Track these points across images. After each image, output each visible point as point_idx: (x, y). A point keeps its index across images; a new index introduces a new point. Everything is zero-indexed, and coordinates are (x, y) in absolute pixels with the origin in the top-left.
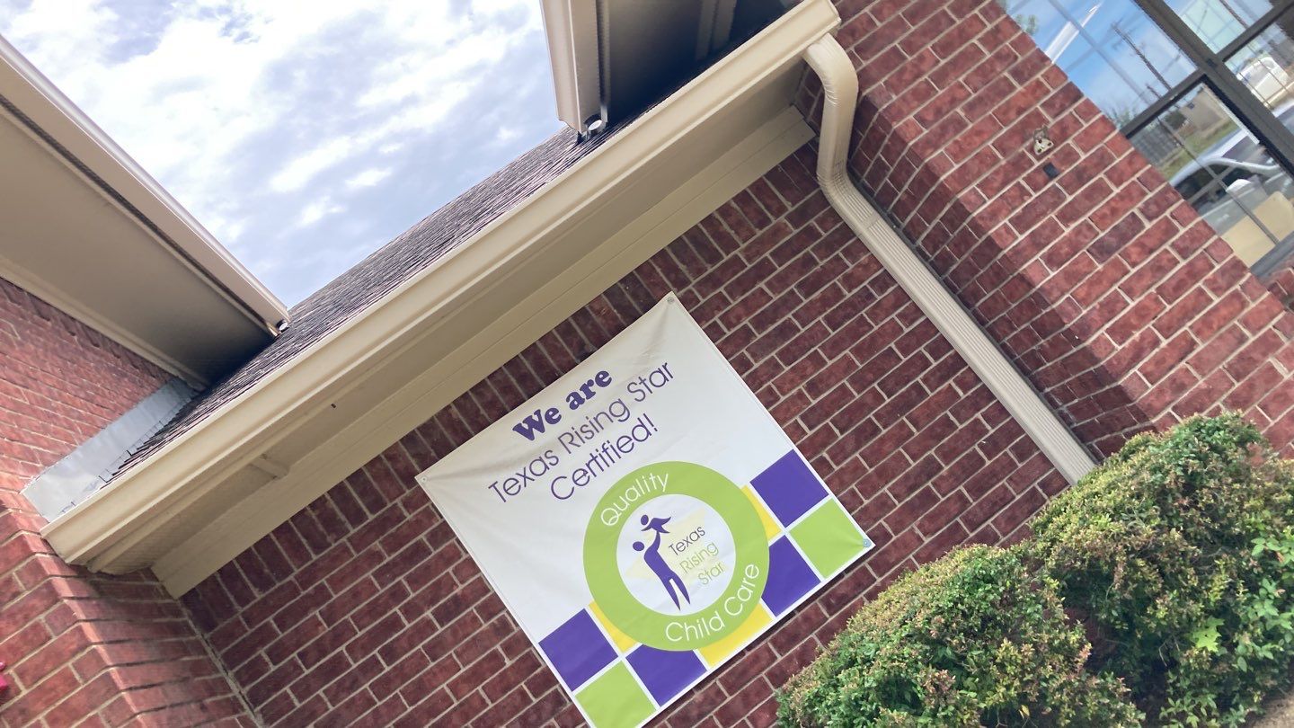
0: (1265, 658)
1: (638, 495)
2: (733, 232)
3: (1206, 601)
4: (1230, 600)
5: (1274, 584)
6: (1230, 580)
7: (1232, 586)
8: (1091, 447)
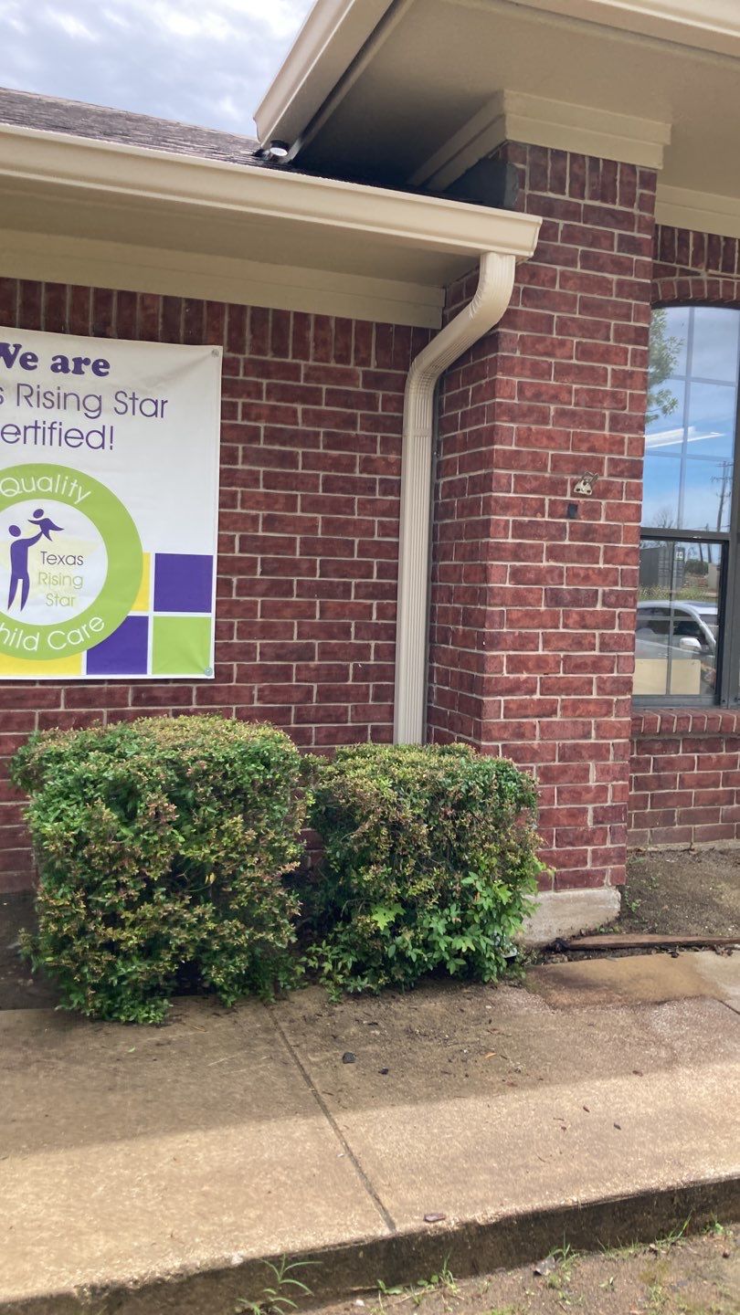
0: (410, 957)
1: (50, 489)
2: (312, 344)
3: (405, 891)
4: (421, 901)
5: (458, 912)
6: (433, 888)
7: (430, 893)
8: (430, 729)
